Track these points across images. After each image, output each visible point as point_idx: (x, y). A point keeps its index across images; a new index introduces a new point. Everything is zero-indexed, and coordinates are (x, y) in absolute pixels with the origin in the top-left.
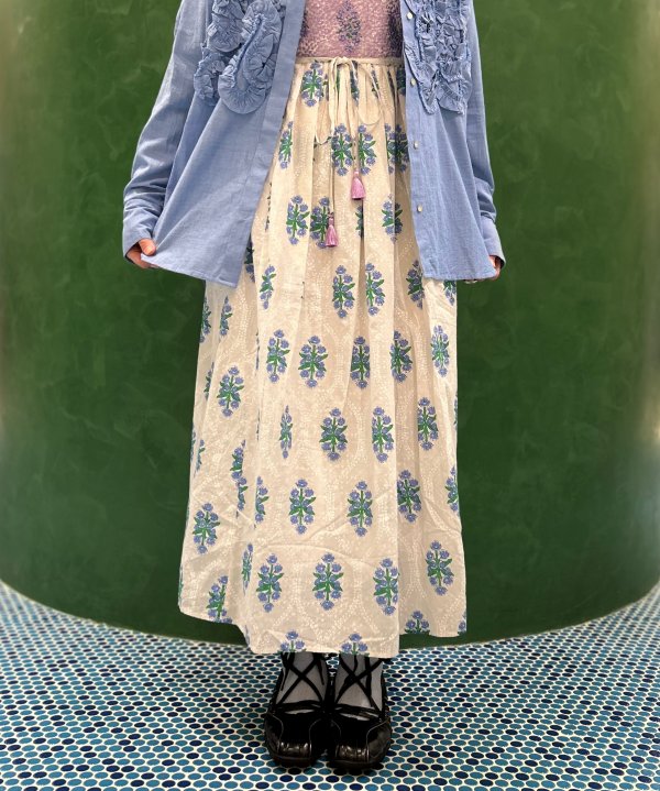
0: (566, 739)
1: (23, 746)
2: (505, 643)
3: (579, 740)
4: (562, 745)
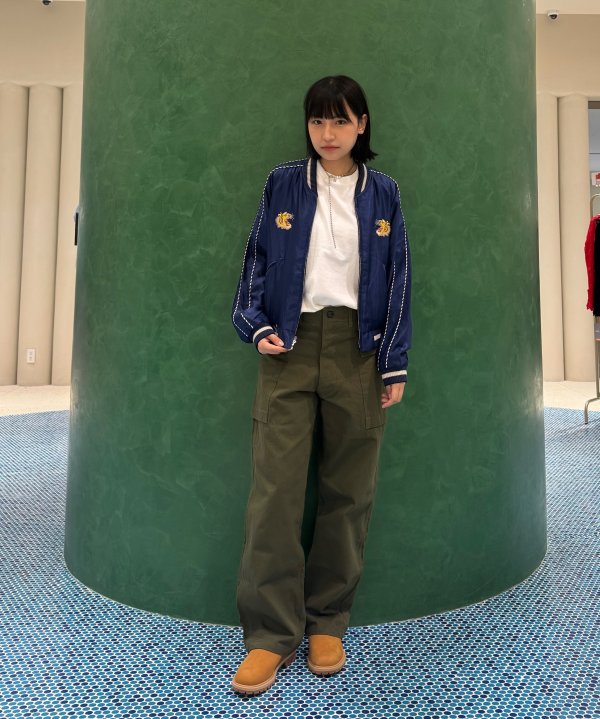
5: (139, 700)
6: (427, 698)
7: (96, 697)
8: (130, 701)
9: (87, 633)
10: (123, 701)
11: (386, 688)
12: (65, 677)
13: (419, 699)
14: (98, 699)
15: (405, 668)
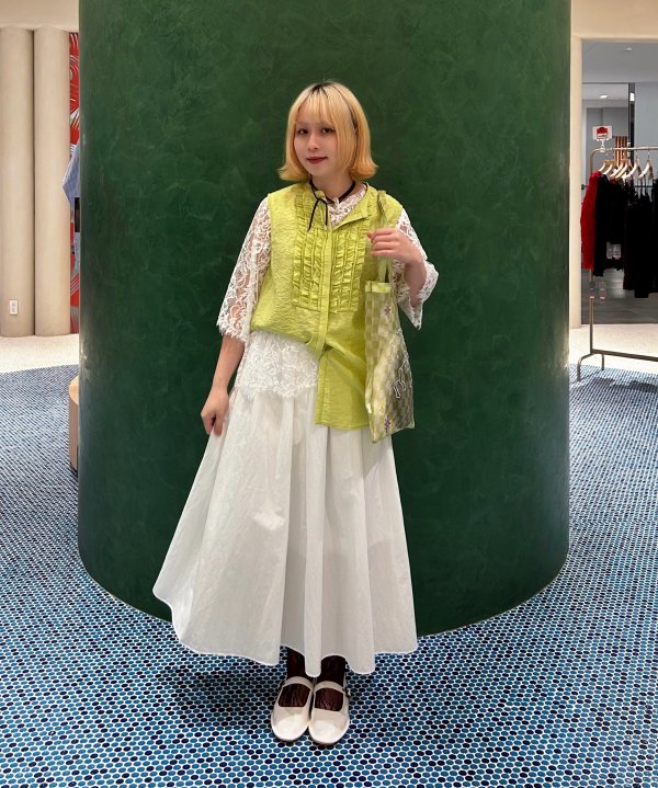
0: (509, 709)
1: (189, 739)
2: (466, 630)
3: (516, 709)
4: (507, 714)
5: (183, 741)
6: (481, 735)
7: (138, 738)
8: (175, 742)
9: (117, 653)
10: (167, 742)
11: (437, 722)
12: (102, 712)
13: (472, 735)
14: (141, 740)
15: (451, 694)
